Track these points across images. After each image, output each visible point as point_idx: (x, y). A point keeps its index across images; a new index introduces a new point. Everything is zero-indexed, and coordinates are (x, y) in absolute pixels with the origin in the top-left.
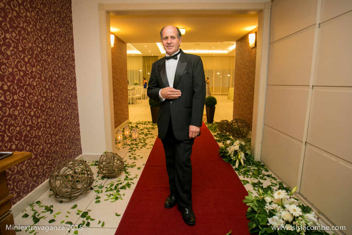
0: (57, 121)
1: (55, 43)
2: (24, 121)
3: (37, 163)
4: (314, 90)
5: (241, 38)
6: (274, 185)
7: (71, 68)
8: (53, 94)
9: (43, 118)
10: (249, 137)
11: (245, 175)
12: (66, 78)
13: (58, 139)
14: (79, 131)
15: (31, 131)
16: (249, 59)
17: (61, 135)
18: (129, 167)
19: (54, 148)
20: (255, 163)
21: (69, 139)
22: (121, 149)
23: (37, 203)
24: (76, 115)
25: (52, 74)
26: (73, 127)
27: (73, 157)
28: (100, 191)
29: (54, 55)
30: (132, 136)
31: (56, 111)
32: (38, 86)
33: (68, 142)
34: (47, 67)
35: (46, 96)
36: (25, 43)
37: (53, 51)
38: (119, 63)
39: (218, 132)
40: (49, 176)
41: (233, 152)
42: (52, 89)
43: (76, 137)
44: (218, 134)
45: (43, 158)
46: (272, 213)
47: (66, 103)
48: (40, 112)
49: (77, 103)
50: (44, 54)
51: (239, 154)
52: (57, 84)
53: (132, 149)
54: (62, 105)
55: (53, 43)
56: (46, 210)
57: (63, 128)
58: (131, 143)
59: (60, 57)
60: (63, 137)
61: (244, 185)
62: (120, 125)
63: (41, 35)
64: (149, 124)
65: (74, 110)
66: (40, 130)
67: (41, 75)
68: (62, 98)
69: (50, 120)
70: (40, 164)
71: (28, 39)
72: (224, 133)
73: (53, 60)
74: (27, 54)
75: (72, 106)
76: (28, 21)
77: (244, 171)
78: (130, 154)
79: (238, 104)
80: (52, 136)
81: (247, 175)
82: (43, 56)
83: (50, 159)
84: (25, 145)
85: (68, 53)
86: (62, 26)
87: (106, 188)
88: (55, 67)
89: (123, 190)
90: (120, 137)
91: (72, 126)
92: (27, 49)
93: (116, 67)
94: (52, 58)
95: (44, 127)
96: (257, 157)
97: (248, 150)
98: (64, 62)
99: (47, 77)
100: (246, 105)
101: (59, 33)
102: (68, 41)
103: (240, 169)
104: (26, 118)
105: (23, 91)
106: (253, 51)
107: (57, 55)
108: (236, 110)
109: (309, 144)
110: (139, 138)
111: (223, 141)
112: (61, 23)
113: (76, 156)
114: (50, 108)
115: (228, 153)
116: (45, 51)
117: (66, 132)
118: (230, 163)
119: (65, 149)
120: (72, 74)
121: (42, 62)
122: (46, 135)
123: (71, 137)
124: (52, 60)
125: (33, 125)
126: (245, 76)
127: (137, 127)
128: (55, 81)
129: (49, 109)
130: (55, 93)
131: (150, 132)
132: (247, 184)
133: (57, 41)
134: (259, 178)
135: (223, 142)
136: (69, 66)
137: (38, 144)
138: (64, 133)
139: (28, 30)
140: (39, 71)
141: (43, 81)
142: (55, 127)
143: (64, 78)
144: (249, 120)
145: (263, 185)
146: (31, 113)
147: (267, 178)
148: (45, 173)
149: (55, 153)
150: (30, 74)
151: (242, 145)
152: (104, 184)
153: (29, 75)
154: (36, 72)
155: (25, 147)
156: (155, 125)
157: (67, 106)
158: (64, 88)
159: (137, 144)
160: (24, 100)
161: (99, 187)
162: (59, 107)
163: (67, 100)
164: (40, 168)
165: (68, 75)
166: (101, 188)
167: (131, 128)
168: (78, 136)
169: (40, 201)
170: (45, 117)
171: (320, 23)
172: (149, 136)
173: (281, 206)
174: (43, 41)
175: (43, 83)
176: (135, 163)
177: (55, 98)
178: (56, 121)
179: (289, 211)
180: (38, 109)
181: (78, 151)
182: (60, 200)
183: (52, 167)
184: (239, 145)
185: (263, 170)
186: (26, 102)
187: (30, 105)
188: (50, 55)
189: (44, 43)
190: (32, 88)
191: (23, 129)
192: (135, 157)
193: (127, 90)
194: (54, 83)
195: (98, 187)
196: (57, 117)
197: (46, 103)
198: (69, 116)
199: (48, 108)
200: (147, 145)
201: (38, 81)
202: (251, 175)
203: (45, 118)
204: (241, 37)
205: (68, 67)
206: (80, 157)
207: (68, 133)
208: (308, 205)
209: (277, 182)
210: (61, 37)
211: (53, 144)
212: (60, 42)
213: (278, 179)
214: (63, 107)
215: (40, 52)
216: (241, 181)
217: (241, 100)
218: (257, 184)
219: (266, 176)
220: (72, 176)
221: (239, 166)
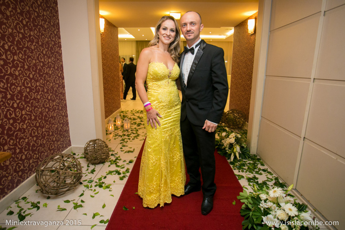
0: (43, 112)
1: (39, 28)
2: (6, 114)
3: (22, 157)
4: (315, 83)
5: (240, 24)
6: (270, 180)
7: (57, 55)
8: (38, 84)
9: (28, 110)
10: (245, 128)
11: (240, 169)
12: (52, 66)
13: (45, 131)
14: (67, 122)
15: (15, 124)
17: (48, 127)
19: (40, 140)
20: (251, 156)
21: (57, 131)
22: (112, 140)
23: (23, 200)
24: (63, 105)
25: (37, 62)
26: (61, 118)
27: (62, 150)
28: (90, 186)
29: (38, 41)
30: (124, 126)
31: (42, 102)
32: (21, 76)
33: (56, 134)
34: (31, 54)
36: (4, 28)
37: (37, 37)
38: (110, 49)
40: (35, 171)
41: (228, 145)
42: (37, 79)
43: (65, 128)
45: (29, 152)
46: (267, 211)
47: (52, 93)
48: (24, 104)
49: (65, 93)
50: (27, 41)
51: (234, 147)
53: (124, 140)
54: (48, 96)
55: (36, 28)
56: (32, 207)
57: (50, 120)
58: (122, 134)
59: (45, 44)
60: (50, 130)
61: (239, 179)
62: (111, 114)
63: (22, 19)
65: (61, 101)
66: (25, 123)
67: (23, 63)
68: (48, 87)
69: (35, 112)
70: (25, 159)
71: (7, 24)
74: (7, 41)
75: (60, 96)
76: (7, 4)
77: (239, 165)
78: (121, 146)
80: (38, 128)
81: (242, 169)
82: (25, 43)
83: (37, 153)
84: (9, 140)
85: (54, 39)
86: (47, 9)
87: (96, 182)
88: (40, 54)
90: (111, 128)
91: (60, 117)
92: (7, 35)
93: (106, 53)
94: (35, 45)
95: (28, 119)
96: (253, 150)
97: (244, 143)
98: (50, 49)
99: (31, 65)
101: (43, 17)
102: (53, 26)
103: (235, 163)
104: (8, 110)
105: (5, 81)
106: (252, 37)
107: (41, 42)
109: (308, 139)
110: (131, 128)
111: (218, 133)
112: (45, 6)
113: (64, 148)
114: (35, 99)
115: (223, 145)
116: (28, 37)
117: (53, 124)
118: (225, 156)
119: (53, 142)
120: (59, 62)
121: (24, 49)
122: (32, 128)
123: (59, 129)
124: (35, 47)
125: (17, 118)
128: (40, 70)
130: (40, 83)
131: (142, 122)
132: (242, 179)
133: (41, 26)
134: (254, 172)
135: (218, 134)
136: (55, 53)
137: (22, 138)
138: (51, 125)
139: (6, 14)
140: (22, 59)
141: (26, 70)
142: (42, 119)
143: (50, 66)
145: (258, 180)
146: (14, 105)
147: (262, 172)
148: (31, 168)
149: (42, 146)
150: (11, 62)
151: (238, 138)
152: (94, 178)
153: (10, 64)
154: (18, 60)
155: (8, 142)
157: (54, 97)
158: (50, 77)
159: (129, 135)
160: (6, 91)
161: (89, 181)
162: (45, 98)
163: (54, 89)
164: (25, 163)
165: (54, 63)
166: (90, 182)
167: (123, 117)
168: (67, 127)
169: (27, 197)
170: (30, 108)
171: (326, 10)
172: (142, 126)
173: (276, 204)
174: (24, 26)
175: (26, 72)
177: (41, 88)
179: (284, 211)
180: (22, 101)
181: (67, 144)
182: (48, 195)
183: (39, 161)
184: (235, 138)
185: (259, 164)
186: (8, 93)
187: (12, 96)
188: (34, 42)
189: (26, 28)
190: (14, 78)
191: (5, 123)
194: (39, 71)
195: (87, 182)
196: (43, 108)
198: (56, 107)
199: (33, 100)
201: (20, 70)
202: (247, 169)
203: (30, 110)
205: (54, 54)
206: (69, 150)
207: (55, 125)
209: (273, 177)
210: (46, 21)
211: (40, 136)
212: (44, 27)
213: (274, 174)
214: (49, 98)
215: (21, 39)
216: (236, 176)
217: (238, 90)
218: (252, 179)
219: (261, 170)
220: (58, 172)
221: (234, 160)
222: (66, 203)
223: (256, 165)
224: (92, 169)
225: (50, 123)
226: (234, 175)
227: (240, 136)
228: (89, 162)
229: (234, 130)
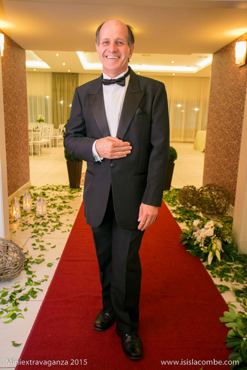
10: (230, 214)
11: (223, 277)
16: (234, 86)
18: (34, 262)
20: (239, 257)
22: (18, 232)
30: (36, 210)
39: (179, 205)
41: (203, 239)
44: (179, 209)
51: (213, 243)
53: (38, 232)
58: (35, 222)
61: (222, 292)
64: (64, 189)
72: (187, 206)
77: (221, 271)
78: (33, 241)
79: (213, 160)
81: (225, 277)
89: (25, 302)
90: (16, 213)
96: (242, 248)
97: (228, 236)
100: (225, 161)
103: (214, 267)
106: (241, 71)
108: (208, 169)
110: (48, 213)
111: (187, 221)
115: (195, 240)
118: (199, 256)
126: (226, 113)
127: (44, 194)
131: (66, 204)
132: (226, 292)
134: (245, 282)
135: (186, 222)
151: (218, 228)
156: (75, 193)
159: (45, 223)
167: (33, 196)
172: (65, 210)
176: (42, 256)
184: (214, 228)
192: (43, 247)
193: (27, 131)
200: (62, 225)
202: (233, 277)
204: (222, 47)
216: (217, 287)
217: (218, 154)
218: (243, 292)
221: (212, 263)
226: (214, 286)
229: (212, 217)
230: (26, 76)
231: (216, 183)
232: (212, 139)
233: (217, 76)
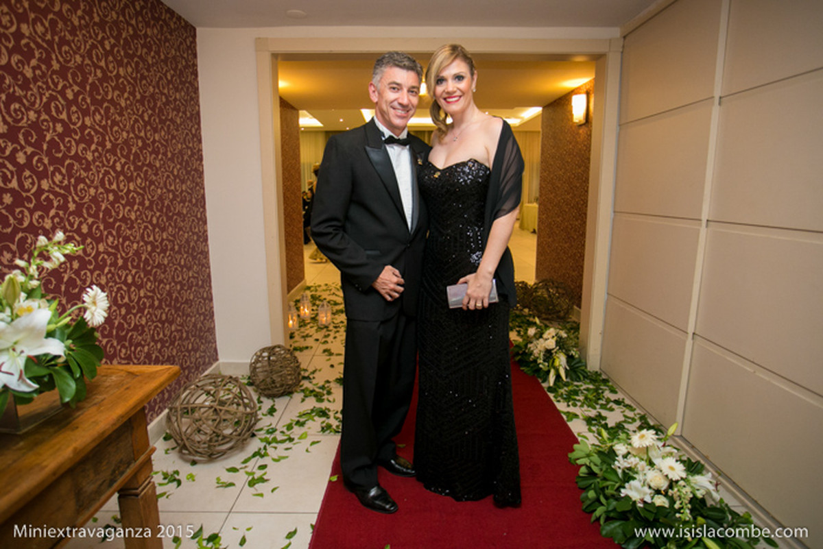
0: (173, 291)
1: (169, 125)
2: (116, 295)
4: (710, 229)
6: (630, 420)
7: (196, 176)
8: (165, 237)
10: (574, 318)
11: (569, 401)
12: (188, 199)
13: (175, 331)
14: (211, 311)
15: (128, 317)
16: (573, 150)
17: (180, 322)
19: (168, 349)
20: (589, 376)
21: (194, 331)
24: (206, 276)
25: (163, 192)
26: (201, 304)
27: (202, 369)
28: (271, 439)
29: (167, 151)
30: (317, 318)
31: (171, 271)
32: (139, 221)
33: (193, 336)
34: (154, 178)
35: (153, 241)
36: (116, 132)
37: (165, 143)
40: (159, 411)
41: (542, 354)
42: (163, 226)
43: (207, 324)
46: (628, 474)
47: (187, 252)
48: (142, 276)
49: (208, 251)
50: (149, 152)
51: (555, 357)
52: (171, 214)
54: (181, 259)
55: (164, 126)
56: (166, 481)
57: (184, 308)
59: (176, 156)
60: (183, 327)
61: (568, 421)
63: (143, 112)
65: (202, 268)
66: (143, 313)
67: (143, 196)
68: (181, 241)
69: (160, 292)
71: (121, 124)
72: (517, 309)
73: (164, 164)
74: (119, 155)
75: (200, 257)
76: (121, 86)
77: (566, 393)
79: (548, 247)
80: (165, 324)
81: (573, 401)
82: (147, 156)
84: (119, 347)
85: (191, 145)
86: (180, 87)
87: (282, 432)
88: (168, 176)
90: (292, 323)
91: (200, 302)
92: (119, 144)
94: (162, 159)
95: (149, 307)
96: (593, 364)
97: (575, 349)
98: (184, 164)
99: (154, 199)
100: (565, 248)
101: (175, 104)
102: (190, 119)
103: (558, 389)
104: (120, 289)
105: (114, 233)
106: (581, 131)
107: (171, 152)
108: (542, 258)
109: (701, 337)
110: (333, 323)
111: (518, 329)
112: (178, 81)
113: (207, 364)
114: (159, 266)
115: (531, 354)
116: (151, 145)
117: (188, 315)
118: (536, 375)
119: (188, 352)
120: (198, 190)
121: (145, 168)
122: (155, 324)
124: (162, 162)
125: (131, 304)
126: (564, 184)
128: (168, 207)
129: (158, 268)
130: (168, 233)
132: (574, 420)
133: (171, 120)
134: (598, 407)
135: (517, 331)
136: (193, 172)
137: (139, 344)
138: (185, 318)
139: (120, 106)
140: (141, 188)
141: (147, 208)
142: (169, 305)
143: (184, 199)
144: (572, 281)
145: (607, 421)
146: (128, 278)
147: (614, 406)
148: (153, 404)
150: (124, 196)
151: (561, 338)
152: (277, 425)
153: (123, 199)
154: (135, 191)
155: (118, 351)
157: (191, 260)
158: (183, 221)
160: (116, 252)
161: (268, 430)
163: (190, 245)
165: (190, 191)
166: (271, 433)
167: (312, 300)
168: (211, 322)
170: (152, 284)
171: (722, 96)
173: (646, 461)
174: (146, 123)
175: (147, 214)
177: (169, 243)
178: (171, 293)
179: (661, 471)
180: (140, 270)
181: (211, 355)
182: (192, 457)
184: (555, 338)
185: (606, 389)
186: (119, 256)
187: (125, 260)
188: (160, 153)
189: (149, 128)
190: (129, 226)
191: (114, 314)
194: (167, 210)
195: (265, 431)
196: (173, 284)
197: (153, 254)
198: (193, 280)
199: (156, 267)
201: (138, 209)
202: (582, 401)
203: (152, 289)
204: (554, 100)
205: (190, 174)
206: (214, 369)
207: (191, 317)
208: (699, 459)
209: (635, 415)
210: (178, 111)
211: (167, 341)
212: (176, 122)
213: (637, 409)
214: (182, 263)
215: (141, 149)
216: (562, 414)
217: (556, 238)
218: (595, 420)
219: (612, 402)
220: (215, 410)
221: (555, 383)
222: (231, 473)
223: (600, 391)
224: (270, 407)
225: (183, 315)
226: (558, 412)
227: (565, 335)
228: (260, 393)
229: (551, 323)
230: (299, 144)
231: (553, 277)
232: (546, 218)
233: (550, 136)
